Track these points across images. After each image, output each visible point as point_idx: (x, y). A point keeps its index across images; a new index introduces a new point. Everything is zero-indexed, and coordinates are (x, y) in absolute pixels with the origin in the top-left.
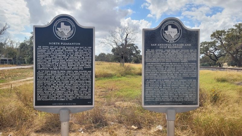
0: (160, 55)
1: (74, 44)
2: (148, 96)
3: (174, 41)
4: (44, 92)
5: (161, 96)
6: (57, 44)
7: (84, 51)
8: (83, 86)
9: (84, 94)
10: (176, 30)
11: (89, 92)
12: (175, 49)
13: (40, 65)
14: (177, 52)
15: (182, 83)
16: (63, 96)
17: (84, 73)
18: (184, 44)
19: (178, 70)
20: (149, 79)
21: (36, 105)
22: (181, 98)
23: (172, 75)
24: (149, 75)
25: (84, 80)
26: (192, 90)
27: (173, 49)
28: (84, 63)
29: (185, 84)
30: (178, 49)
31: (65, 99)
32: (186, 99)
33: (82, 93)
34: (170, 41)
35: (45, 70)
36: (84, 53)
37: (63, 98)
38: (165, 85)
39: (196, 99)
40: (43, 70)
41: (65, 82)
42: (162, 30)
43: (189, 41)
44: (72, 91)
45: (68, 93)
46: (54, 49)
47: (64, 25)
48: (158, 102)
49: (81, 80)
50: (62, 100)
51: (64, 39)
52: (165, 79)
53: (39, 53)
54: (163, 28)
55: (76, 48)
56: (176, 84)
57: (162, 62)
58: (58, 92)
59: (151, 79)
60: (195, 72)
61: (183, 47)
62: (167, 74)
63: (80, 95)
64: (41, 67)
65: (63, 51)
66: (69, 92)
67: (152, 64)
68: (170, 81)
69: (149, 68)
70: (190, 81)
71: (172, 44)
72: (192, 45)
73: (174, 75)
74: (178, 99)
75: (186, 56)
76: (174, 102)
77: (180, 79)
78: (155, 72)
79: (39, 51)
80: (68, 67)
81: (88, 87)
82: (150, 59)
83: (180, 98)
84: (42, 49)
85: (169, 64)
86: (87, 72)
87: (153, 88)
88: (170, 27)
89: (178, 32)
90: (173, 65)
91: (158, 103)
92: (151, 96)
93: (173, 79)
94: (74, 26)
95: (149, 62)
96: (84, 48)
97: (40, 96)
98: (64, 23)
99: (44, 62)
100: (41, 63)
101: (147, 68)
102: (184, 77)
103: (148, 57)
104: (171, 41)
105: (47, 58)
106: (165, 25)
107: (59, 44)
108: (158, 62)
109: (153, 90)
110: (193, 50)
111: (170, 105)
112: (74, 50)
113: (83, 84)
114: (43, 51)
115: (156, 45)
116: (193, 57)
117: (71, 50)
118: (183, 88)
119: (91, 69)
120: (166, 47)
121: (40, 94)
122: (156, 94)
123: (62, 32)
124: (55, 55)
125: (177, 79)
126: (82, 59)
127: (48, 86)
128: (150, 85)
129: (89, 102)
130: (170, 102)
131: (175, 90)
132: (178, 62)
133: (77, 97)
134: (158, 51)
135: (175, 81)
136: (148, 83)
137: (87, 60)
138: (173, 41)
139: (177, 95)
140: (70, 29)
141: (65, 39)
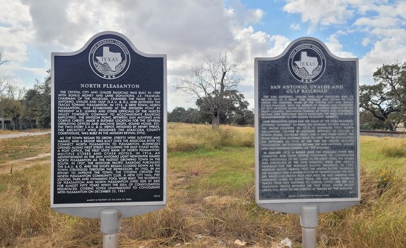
0: (287, 106)
1: (128, 86)
2: (267, 182)
3: (313, 79)
4: (72, 178)
5: (290, 182)
6: (96, 86)
7: (147, 99)
8: (144, 166)
9: (147, 180)
10: (315, 59)
11: (156, 176)
12: (315, 94)
13: (64, 126)
14: (318, 100)
15: (328, 156)
16: (107, 185)
17: (146, 140)
18: (331, 86)
19: (320, 133)
20: (268, 151)
21: (55, 203)
22: (327, 185)
23: (310, 143)
24: (267, 143)
25: (147, 154)
26: (347, 170)
27: (311, 94)
28: (146, 122)
29: (334, 159)
30: (319, 94)
31: (111, 190)
32: (336, 187)
33: (144, 178)
34: (305, 80)
35: (74, 135)
36: (146, 104)
37: (107, 189)
38: (298, 160)
39: (355, 187)
40: (68, 136)
41: (110, 158)
42: (291, 59)
43: (339, 81)
44: (125, 175)
45: (116, 179)
46: (90, 96)
47: (110, 51)
48: (285, 192)
49: (141, 153)
50: (106, 191)
51: (109, 77)
52: (298, 150)
53: (62, 103)
54: (292, 56)
55: (132, 94)
56: (317, 159)
57: (290, 119)
58: (97, 177)
59: (271, 151)
60: (351, 136)
61: (330, 90)
62: (300, 141)
63: (139, 182)
64: (65, 130)
65: (106, 99)
66: (118, 178)
67: (272, 123)
68: (306, 153)
69: (268, 129)
70: (343, 153)
71: (308, 85)
72: (345, 87)
73: (313, 142)
74: (321, 187)
75: (334, 107)
76: (314, 193)
77: (325, 150)
78: (279, 137)
79: (62, 100)
80: (117, 130)
81: (155, 167)
82: (269, 113)
83: (325, 185)
84: (67, 96)
85: (304, 122)
86: (153, 139)
87: (276, 166)
88: (304, 55)
89: (319, 64)
90: (311, 125)
91: (286, 195)
92: (273, 182)
93: (313, 150)
94: (127, 52)
95: (267, 119)
96: (147, 94)
97: (62, 186)
98: (109, 47)
99: (71, 120)
100: (66, 122)
101: (264, 130)
102: (332, 146)
103: (265, 109)
104: (307, 81)
105: (77, 113)
106: (295, 51)
107: (99, 86)
108: (284, 119)
109: (276, 171)
110: (347, 97)
111: (308, 198)
112: (128, 98)
113: (145, 161)
114: (69, 100)
115: (279, 87)
116: (348, 109)
117: (121, 96)
118: (331, 167)
119: (160, 133)
120: (298, 91)
121: (63, 182)
122: (281, 178)
123: (105, 65)
124: (91, 108)
125: (319, 150)
126: (143, 114)
127: (78, 166)
128: (269, 162)
129: (156, 196)
130: (307, 192)
131: (316, 170)
132: (320, 119)
133: (134, 185)
134: (284, 99)
135: (315, 153)
136: (267, 158)
137: (153, 116)
138: (311, 80)
139: (320, 179)
140: (120, 59)
141: (112, 77)
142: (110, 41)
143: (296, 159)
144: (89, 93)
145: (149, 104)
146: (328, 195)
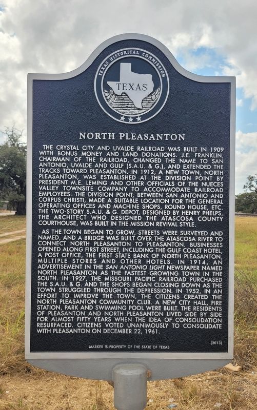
1: (164, 137)
4: (62, 306)
6: (107, 136)
7: (198, 161)
8: (193, 285)
9: (198, 313)
11: (214, 306)
13: (50, 209)
16: (124, 319)
17: (196, 238)
25: (197, 264)
28: (196, 203)
31: (133, 328)
33: (192, 308)
35: (66, 227)
36: (197, 169)
37: (125, 327)
40: (57, 227)
41: (131, 270)
44: (157, 302)
45: (142, 308)
46: (96, 154)
47: (133, 70)
49: (188, 262)
50: (124, 331)
51: (131, 120)
53: (45, 167)
55: (171, 152)
58: (108, 305)
63: (183, 316)
64: (51, 218)
65: (125, 160)
66: (144, 307)
79: (45, 162)
80: (144, 219)
81: (212, 289)
84: (55, 155)
86: (209, 235)
94: (164, 74)
96: (199, 151)
97: (46, 319)
98: (130, 64)
99: (62, 198)
100: (53, 203)
105: (73, 185)
107: (112, 136)
112: (163, 159)
113: (195, 276)
114: (58, 162)
117: (151, 156)
119: (223, 225)
121: (46, 311)
123: (123, 98)
124: (98, 176)
126: (192, 188)
127: (74, 284)
129: (214, 343)
133: (173, 321)
137: (210, 194)
140: (151, 86)
141: (135, 119)
142: (133, 52)
144: (95, 150)
145: (202, 171)
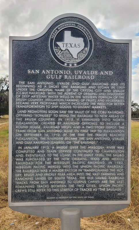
0: (47, 94)
2: (21, 181)
3: (78, 64)
5: (49, 181)
10: (81, 40)
12: (80, 81)
14: (83, 87)
15: (94, 153)
18: (99, 72)
19: (85, 126)
20: (23, 146)
22: (92, 186)
23: (73, 137)
24: (23, 136)
26: (116, 169)
27: (75, 81)
29: (101, 155)
30: (85, 81)
32: (102, 188)
34: (68, 65)
38: (59, 157)
39: (125, 188)
42: (52, 40)
43: (108, 66)
48: (42, 194)
52: (59, 145)
54: (54, 35)
56: (81, 155)
57: (51, 109)
59: (28, 145)
60: (122, 129)
61: (98, 77)
62: (61, 134)
67: (29, 114)
68: (68, 149)
69: (23, 120)
70: (111, 149)
71: (72, 70)
72: (115, 73)
73: (76, 136)
74: (85, 187)
75: (102, 96)
76: (76, 195)
77: (90, 145)
78: (37, 129)
82: (25, 101)
83: (89, 186)
85: (67, 113)
87: (32, 163)
88: (67, 34)
89: (86, 46)
90: (74, 116)
91: (44, 197)
92: (29, 181)
93: (76, 145)
95: (23, 109)
101: (19, 121)
102: (99, 141)
103: (21, 97)
104: (71, 65)
106: (57, 29)
108: (43, 109)
109: (32, 168)
110: (117, 84)
111: (69, 200)
115: (38, 71)
116: (118, 99)
118: (97, 165)
120: (60, 76)
122: (39, 176)
125: (84, 145)
128: (24, 158)
130: (69, 193)
131: (79, 168)
132: (85, 110)
134: (43, 86)
135: (79, 149)
136: (22, 153)
138: (75, 65)
139: (84, 178)
143: (57, 155)
146: (93, 197)
